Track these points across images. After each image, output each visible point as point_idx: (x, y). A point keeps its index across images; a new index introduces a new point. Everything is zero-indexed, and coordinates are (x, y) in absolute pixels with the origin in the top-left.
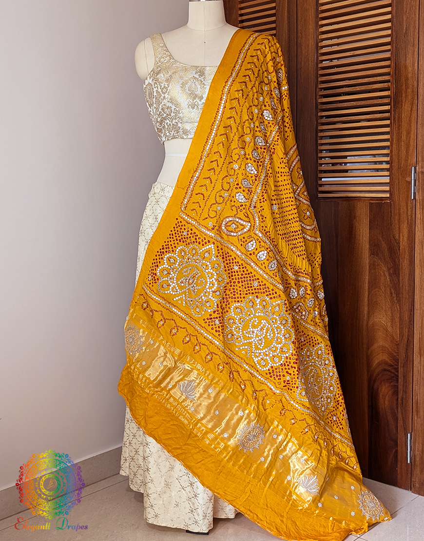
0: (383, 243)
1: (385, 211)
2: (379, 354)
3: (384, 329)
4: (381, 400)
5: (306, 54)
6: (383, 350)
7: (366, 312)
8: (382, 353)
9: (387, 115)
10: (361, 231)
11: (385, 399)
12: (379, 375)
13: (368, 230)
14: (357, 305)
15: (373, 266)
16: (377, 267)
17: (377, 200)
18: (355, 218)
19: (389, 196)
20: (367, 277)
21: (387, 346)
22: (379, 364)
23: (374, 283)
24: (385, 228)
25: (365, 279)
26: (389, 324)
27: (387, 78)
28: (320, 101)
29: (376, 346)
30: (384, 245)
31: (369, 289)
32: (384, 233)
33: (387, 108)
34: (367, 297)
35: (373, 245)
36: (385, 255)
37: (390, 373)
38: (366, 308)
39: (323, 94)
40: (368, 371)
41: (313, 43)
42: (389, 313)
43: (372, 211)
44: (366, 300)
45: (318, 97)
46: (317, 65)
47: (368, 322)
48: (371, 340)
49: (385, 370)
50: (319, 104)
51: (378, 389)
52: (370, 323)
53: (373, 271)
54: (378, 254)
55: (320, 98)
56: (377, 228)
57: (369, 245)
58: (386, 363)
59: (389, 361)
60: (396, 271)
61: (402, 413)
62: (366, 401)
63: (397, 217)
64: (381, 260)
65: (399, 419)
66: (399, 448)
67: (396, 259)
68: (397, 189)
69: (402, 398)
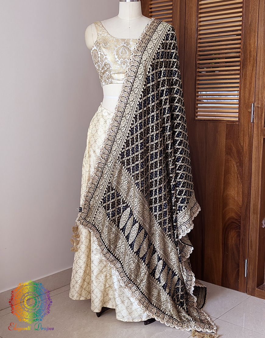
0: (234, 147)
1: (235, 129)
2: (229, 213)
3: (233, 198)
4: (230, 240)
5: (191, 34)
6: (232, 210)
7: (222, 188)
8: (232, 212)
9: (238, 72)
10: (221, 141)
11: (232, 239)
12: (229, 225)
13: (225, 140)
14: (217, 184)
15: (227, 161)
16: (229, 162)
17: (231, 122)
18: (217, 132)
19: (238, 120)
20: (224, 168)
21: (234, 208)
22: (229, 219)
23: (227, 171)
24: (235, 139)
25: (222, 169)
26: (236, 195)
27: (238, 50)
28: (198, 62)
29: (228, 208)
30: (234, 149)
31: (224, 174)
32: (234, 142)
33: (238, 68)
34: (223, 179)
35: (228, 149)
36: (235, 154)
37: (235, 224)
38: (222, 186)
39: (200, 58)
40: (222, 223)
41: (194, 28)
42: (236, 189)
43: (227, 129)
44: (223, 181)
45: (197, 60)
46: (197, 41)
47: (223, 194)
48: (225, 205)
49: (233, 222)
50: (197, 64)
51: (228, 234)
52: (225, 194)
53: (227, 164)
54: (230, 154)
56: (230, 139)
57: (225, 149)
58: (233, 218)
59: (235, 217)
60: (241, 164)
61: (242, 248)
62: (221, 241)
63: (242, 133)
64: (232, 157)
65: (240, 251)
66: (240, 268)
67: (241, 158)
68: (243, 116)
69: (243, 239)
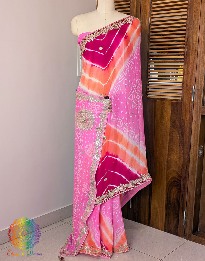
0: (177, 121)
1: (179, 107)
2: (172, 173)
3: (175, 162)
4: (172, 195)
5: (144, 28)
6: (174, 172)
7: (167, 154)
8: (174, 173)
9: (182, 60)
10: (167, 115)
11: (174, 195)
12: (172, 183)
13: (170, 115)
14: (163, 150)
15: (171, 132)
16: (173, 132)
17: (175, 101)
18: (164, 109)
19: (181, 99)
20: (168, 137)
21: (176, 170)
22: (172, 178)
23: (171, 140)
24: (178, 114)
25: (167, 138)
26: (178, 160)
27: (183, 43)
28: (150, 51)
29: (171, 169)
30: (177, 122)
31: (169, 142)
32: (178, 117)
33: (183, 57)
34: (168, 146)
35: (172, 122)
36: (178, 127)
37: (177, 183)
38: (167, 152)
39: (152, 48)
40: (166, 181)
41: (148, 23)
42: (178, 154)
43: (172, 106)
44: (167, 147)
45: (149, 49)
46: (149, 33)
47: (168, 158)
48: (169, 167)
49: (175, 181)
50: (149, 53)
51: (171, 190)
52: (169, 159)
53: (171, 134)
54: (174, 126)
55: (150, 50)
56: (174, 114)
57: (170, 122)
58: (175, 178)
59: (177, 178)
60: (182, 135)
61: (182, 202)
62: (165, 196)
63: (184, 109)
64: (175, 129)
65: (180, 204)
66: (180, 218)
67: (183, 129)
68: (186, 96)
69: (182, 195)
